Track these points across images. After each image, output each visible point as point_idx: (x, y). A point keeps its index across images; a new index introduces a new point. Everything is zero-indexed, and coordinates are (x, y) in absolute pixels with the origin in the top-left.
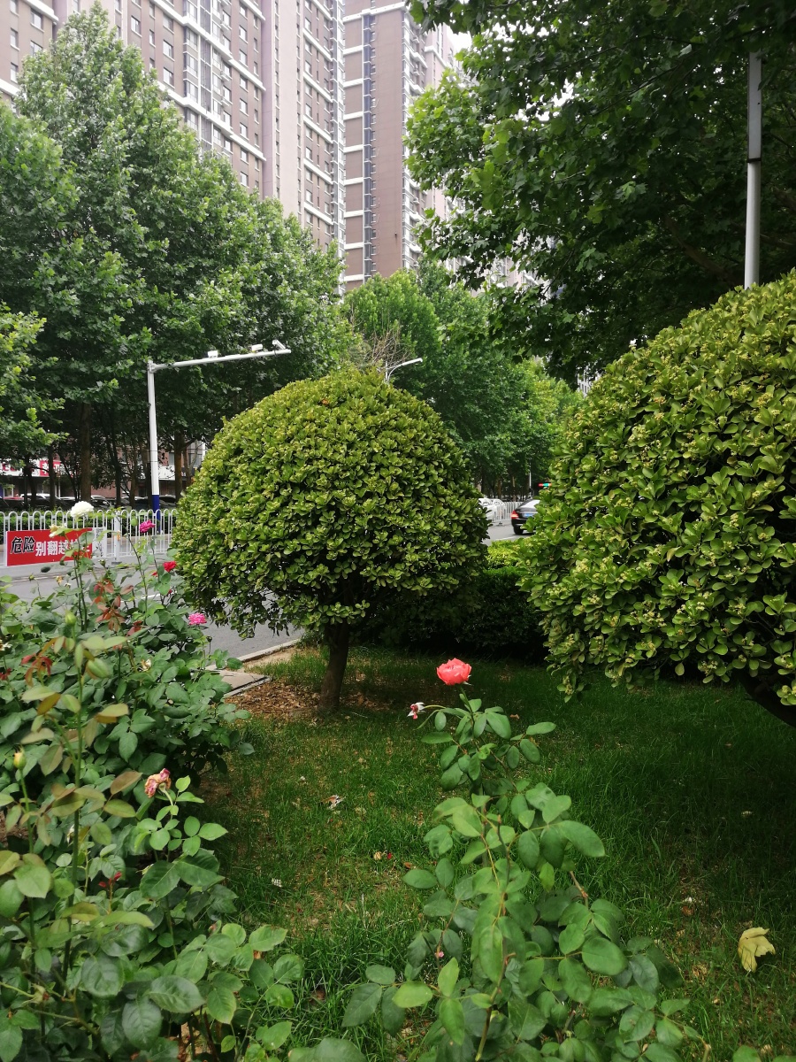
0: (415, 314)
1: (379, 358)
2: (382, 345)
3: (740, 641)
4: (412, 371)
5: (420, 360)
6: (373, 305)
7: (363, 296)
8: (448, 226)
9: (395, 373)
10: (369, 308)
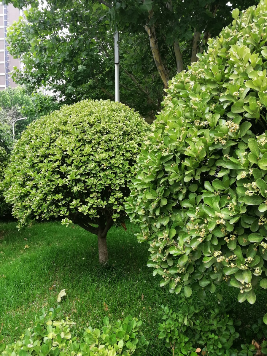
0: (24, 102)
1: (9, 117)
2: (11, 112)
3: (51, 207)
4: (24, 122)
5: (26, 118)
6: (8, 97)
7: (4, 93)
8: (22, 73)
9: (17, 122)
10: (6, 98)
